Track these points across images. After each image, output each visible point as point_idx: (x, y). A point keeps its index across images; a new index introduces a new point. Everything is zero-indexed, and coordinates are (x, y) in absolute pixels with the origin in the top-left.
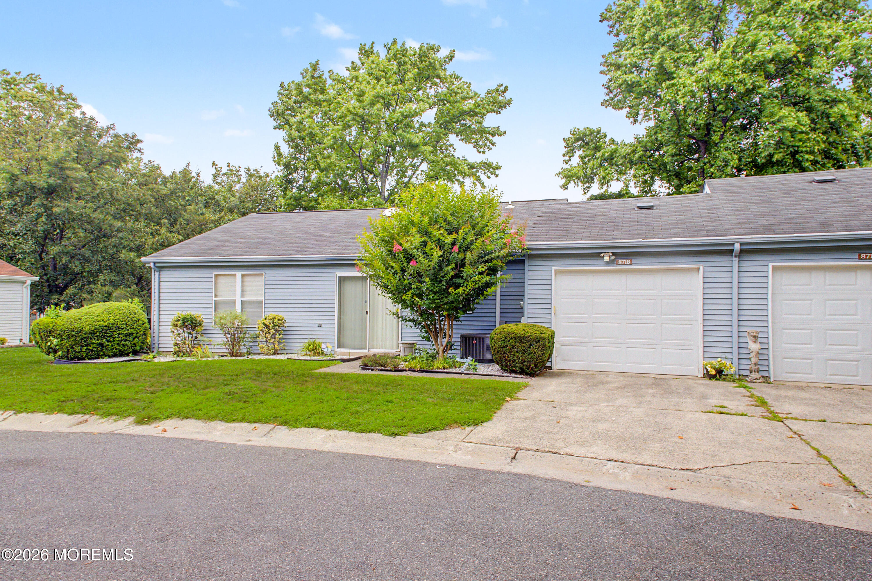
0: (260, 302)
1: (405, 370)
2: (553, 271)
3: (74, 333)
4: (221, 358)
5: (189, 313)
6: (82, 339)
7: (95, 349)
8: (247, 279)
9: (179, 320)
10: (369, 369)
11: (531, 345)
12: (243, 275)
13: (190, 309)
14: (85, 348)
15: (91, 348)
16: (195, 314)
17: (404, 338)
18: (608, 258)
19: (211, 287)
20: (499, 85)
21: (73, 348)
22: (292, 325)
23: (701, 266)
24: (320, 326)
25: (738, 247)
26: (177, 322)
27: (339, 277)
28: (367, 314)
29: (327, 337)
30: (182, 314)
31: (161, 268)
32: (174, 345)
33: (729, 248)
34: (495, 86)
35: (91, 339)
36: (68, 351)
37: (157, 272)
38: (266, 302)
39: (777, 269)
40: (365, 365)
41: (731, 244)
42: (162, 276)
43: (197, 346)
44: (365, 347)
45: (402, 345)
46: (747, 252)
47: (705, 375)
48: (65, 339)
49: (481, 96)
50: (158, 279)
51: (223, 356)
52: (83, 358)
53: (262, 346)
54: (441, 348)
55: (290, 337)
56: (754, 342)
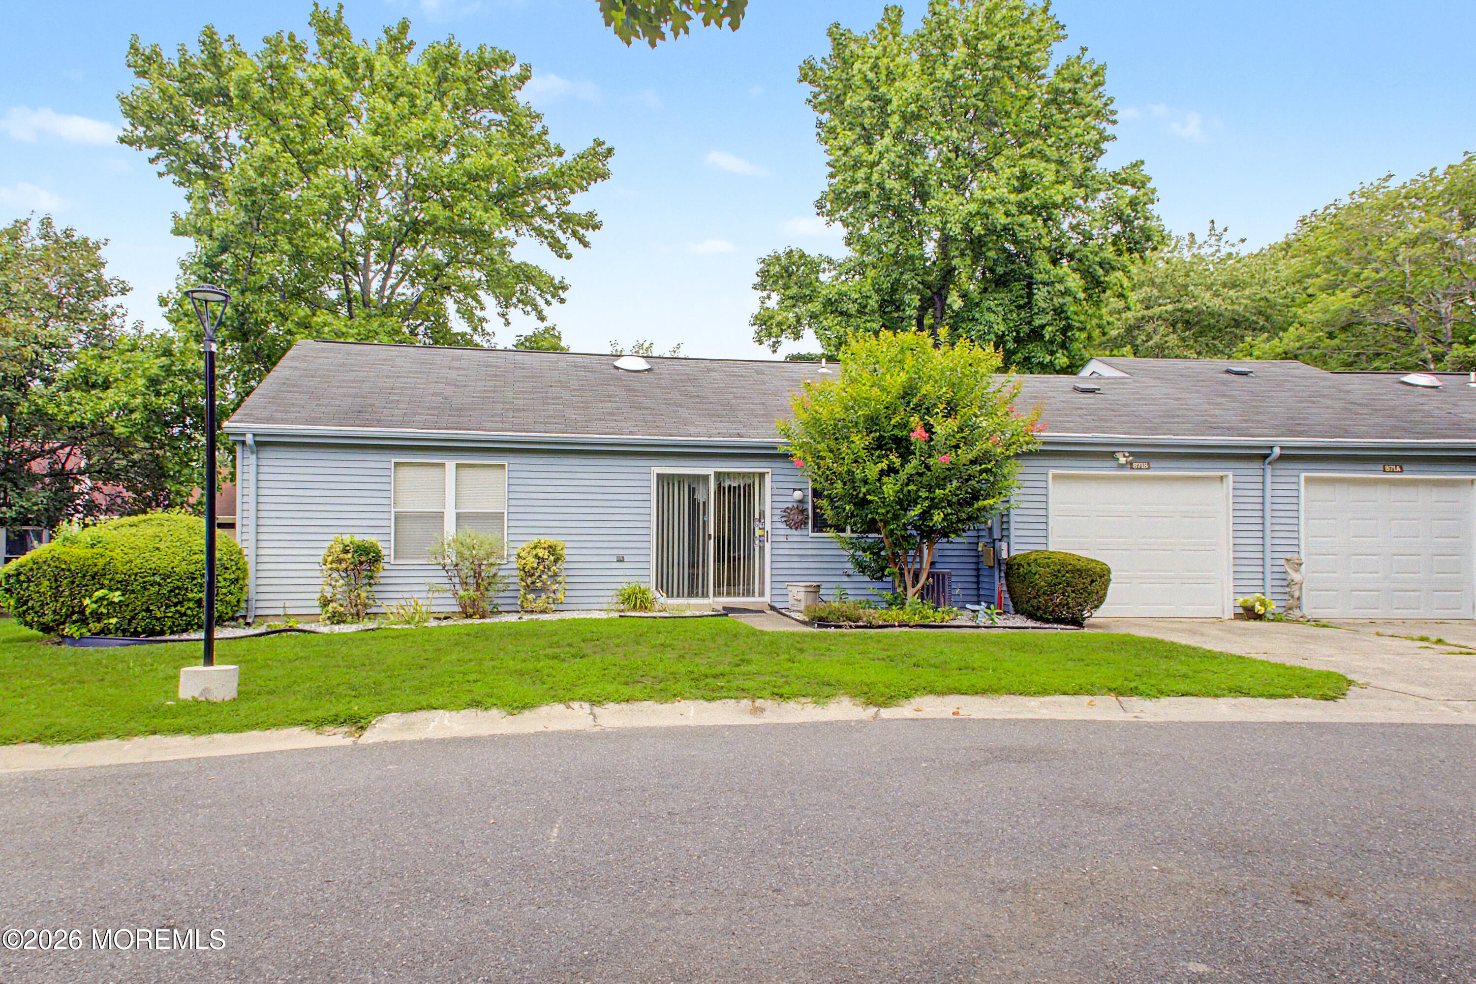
0: (499, 516)
1: (894, 626)
2: (1050, 476)
3: (158, 579)
4: (444, 623)
5: (358, 538)
6: (170, 592)
7: (189, 612)
8: (466, 473)
9: (347, 552)
10: (830, 626)
11: (1092, 581)
12: (458, 466)
13: (362, 530)
14: (173, 609)
15: (183, 610)
16: (372, 539)
17: (775, 579)
18: (1122, 460)
19: (387, 487)
20: (600, 144)
21: (148, 610)
22: (568, 558)
23: (1230, 474)
24: (622, 561)
25: (1277, 451)
26: (341, 556)
27: (658, 475)
28: (710, 538)
29: (636, 579)
30: (347, 539)
31: (263, 444)
32: (325, 603)
33: (1267, 452)
34: (591, 144)
35: (187, 589)
36: (133, 618)
37: (252, 452)
38: (512, 517)
39: (1308, 480)
40: (821, 619)
41: (1272, 447)
42: (263, 462)
43: (371, 602)
44: (705, 595)
45: (803, 589)
46: (1282, 458)
47: (1238, 616)
48: (133, 592)
49: (568, 157)
50: (254, 467)
51: (446, 618)
52: (162, 633)
53: (531, 596)
54: (911, 591)
55: (568, 580)
56: (1297, 571)
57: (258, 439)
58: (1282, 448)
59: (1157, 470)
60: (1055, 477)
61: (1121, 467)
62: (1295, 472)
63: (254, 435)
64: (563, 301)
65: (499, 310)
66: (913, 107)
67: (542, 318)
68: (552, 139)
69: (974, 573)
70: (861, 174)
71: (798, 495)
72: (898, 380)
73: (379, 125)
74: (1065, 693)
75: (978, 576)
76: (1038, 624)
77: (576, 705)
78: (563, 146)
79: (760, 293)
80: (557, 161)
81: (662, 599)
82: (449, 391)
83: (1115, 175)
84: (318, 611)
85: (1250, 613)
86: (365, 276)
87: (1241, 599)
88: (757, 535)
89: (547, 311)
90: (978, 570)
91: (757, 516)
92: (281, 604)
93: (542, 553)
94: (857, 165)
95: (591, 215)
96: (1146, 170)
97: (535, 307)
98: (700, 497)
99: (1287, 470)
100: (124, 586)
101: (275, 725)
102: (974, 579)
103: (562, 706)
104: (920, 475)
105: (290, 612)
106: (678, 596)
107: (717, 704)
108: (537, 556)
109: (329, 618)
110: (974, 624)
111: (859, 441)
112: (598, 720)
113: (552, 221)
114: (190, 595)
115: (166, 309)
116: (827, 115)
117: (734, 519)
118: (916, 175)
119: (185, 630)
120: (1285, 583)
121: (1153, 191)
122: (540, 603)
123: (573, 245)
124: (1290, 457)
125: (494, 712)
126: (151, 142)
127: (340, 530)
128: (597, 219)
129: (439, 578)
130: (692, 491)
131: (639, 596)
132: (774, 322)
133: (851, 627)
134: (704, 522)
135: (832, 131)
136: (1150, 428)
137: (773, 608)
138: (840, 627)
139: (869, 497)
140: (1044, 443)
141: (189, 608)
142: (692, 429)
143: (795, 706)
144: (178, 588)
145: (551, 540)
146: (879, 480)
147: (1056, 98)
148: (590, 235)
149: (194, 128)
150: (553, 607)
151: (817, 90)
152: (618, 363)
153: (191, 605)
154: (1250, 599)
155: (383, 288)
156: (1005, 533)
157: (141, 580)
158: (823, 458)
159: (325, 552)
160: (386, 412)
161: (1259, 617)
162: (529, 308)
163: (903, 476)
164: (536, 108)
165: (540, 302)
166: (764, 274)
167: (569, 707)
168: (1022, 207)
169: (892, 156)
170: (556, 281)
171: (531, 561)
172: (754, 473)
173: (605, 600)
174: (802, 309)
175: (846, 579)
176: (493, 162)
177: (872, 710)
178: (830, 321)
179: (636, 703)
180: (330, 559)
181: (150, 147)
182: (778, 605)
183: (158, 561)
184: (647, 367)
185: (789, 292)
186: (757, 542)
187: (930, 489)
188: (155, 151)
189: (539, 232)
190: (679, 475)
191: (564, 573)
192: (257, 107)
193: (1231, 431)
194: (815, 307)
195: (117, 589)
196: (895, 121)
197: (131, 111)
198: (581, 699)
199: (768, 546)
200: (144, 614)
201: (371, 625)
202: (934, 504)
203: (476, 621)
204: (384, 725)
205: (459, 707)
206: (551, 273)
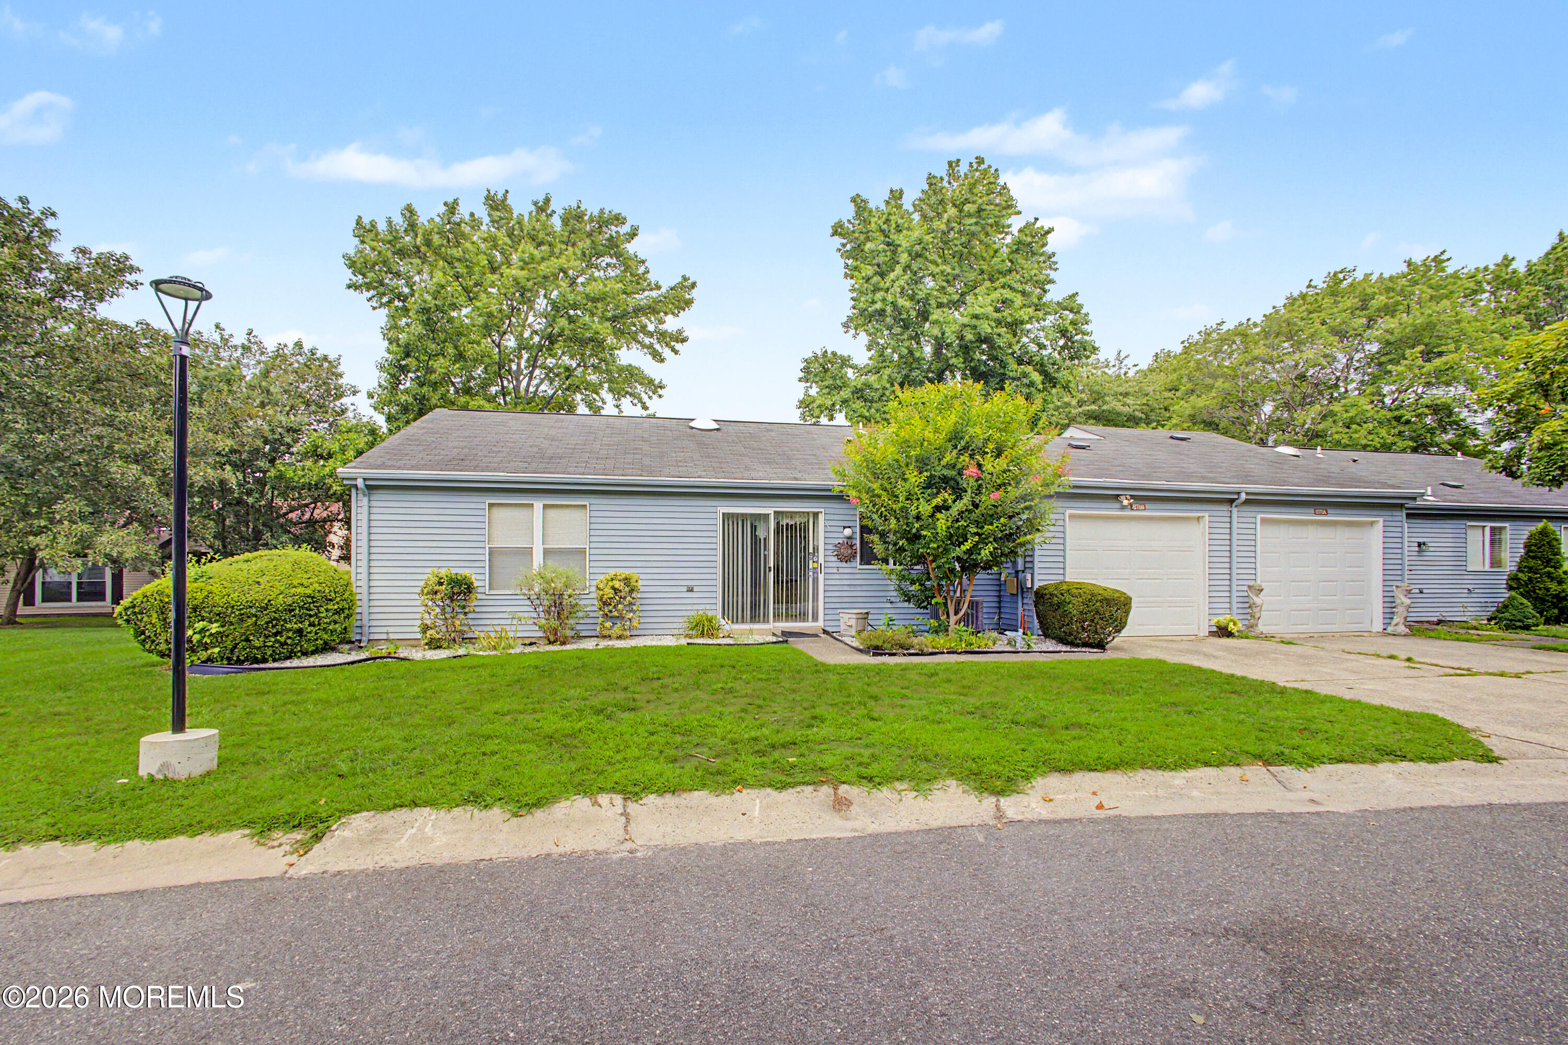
0: (582, 552)
2: (1068, 515)
3: (253, 611)
4: (528, 649)
5: (454, 571)
6: (267, 623)
7: (289, 641)
8: (552, 513)
9: (441, 584)
10: (885, 654)
11: (1117, 610)
12: (545, 507)
13: (458, 564)
14: (272, 639)
15: (282, 640)
16: (465, 572)
17: (828, 606)
18: (1126, 502)
19: (481, 525)
20: (685, 279)
21: (247, 640)
22: (642, 589)
23: (1206, 515)
24: (692, 591)
25: (1243, 496)
26: (437, 588)
27: (723, 514)
28: (770, 571)
29: (703, 607)
30: (443, 572)
31: (372, 488)
32: (425, 629)
33: (1236, 497)
34: (680, 279)
35: (285, 621)
36: (235, 647)
37: (365, 495)
38: (593, 551)
39: (1263, 521)
40: (877, 648)
41: (1239, 493)
42: (373, 504)
43: (466, 629)
44: (766, 620)
45: (854, 616)
46: (1247, 502)
47: (1212, 634)
48: (232, 623)
49: (663, 290)
50: (366, 508)
51: (531, 644)
52: (265, 660)
53: (608, 624)
54: (953, 619)
55: (641, 608)
56: (1257, 595)
57: (368, 483)
58: (1247, 494)
59: (1152, 511)
60: (1071, 516)
61: (1123, 508)
62: (1253, 514)
63: (365, 479)
64: (660, 396)
65: (615, 402)
66: (918, 248)
67: (645, 408)
68: (652, 277)
69: (996, 599)
70: (879, 296)
71: (848, 532)
72: (948, 422)
73: (526, 263)
74: (1207, 764)
75: (999, 602)
76: (1068, 649)
77: (604, 799)
78: (660, 283)
79: (803, 384)
80: (654, 294)
81: (727, 626)
82: (546, 444)
83: (1058, 303)
84: (419, 636)
85: (1223, 632)
86: (517, 380)
87: (1214, 620)
88: (811, 567)
89: (649, 403)
90: (999, 596)
91: (811, 550)
92: (385, 630)
93: (617, 584)
94: (876, 289)
95: (680, 332)
96: (1079, 300)
97: (641, 401)
98: (761, 534)
99: (1249, 511)
100: (221, 617)
101: (210, 827)
102: (996, 605)
103: (587, 801)
104: (970, 511)
105: (392, 636)
106: (743, 622)
107: (788, 795)
108: (613, 588)
109: (427, 644)
110: (1013, 650)
111: (914, 478)
112: (632, 827)
113: (652, 336)
114: (288, 626)
115: (372, 401)
116: (851, 260)
117: (791, 556)
118: (920, 297)
119: (290, 657)
120: (1247, 605)
121: (1087, 315)
122: (617, 630)
123: (667, 353)
124: (1254, 501)
125: (497, 813)
126: (369, 287)
127: (439, 564)
128: (685, 334)
129: (524, 609)
130: (754, 528)
131: (706, 624)
132: (815, 405)
133: (904, 655)
134: (765, 555)
135: (856, 268)
136: (1143, 476)
137: (825, 632)
138: (894, 654)
139: (924, 533)
140: (1075, 487)
141: (289, 638)
142: (754, 474)
143: (889, 796)
144: (275, 619)
145: (627, 572)
146: (932, 516)
147: (1019, 247)
148: (678, 346)
149: (398, 275)
150: (628, 633)
151: (845, 241)
152: (692, 424)
153: (290, 634)
154: (1223, 619)
155: (528, 385)
156: (1028, 565)
157: (237, 613)
158: (879, 496)
159: (422, 583)
160: (487, 459)
161: (1230, 635)
162: (636, 401)
163: (954, 511)
164: (641, 256)
165: (645, 398)
166: (806, 370)
167: (596, 803)
168: (999, 322)
169: (902, 282)
170: (656, 382)
171: (609, 593)
172: (808, 513)
173: (675, 626)
174: (837, 398)
175: (889, 605)
176: (607, 289)
177: (989, 801)
178: (858, 405)
179: (685, 795)
180: (426, 591)
181: (368, 290)
182: (830, 629)
183: (255, 594)
184: (717, 427)
185: (826, 383)
186: (811, 574)
187: (977, 524)
188: (372, 292)
189: (644, 346)
190: (743, 515)
191: (638, 602)
192: (437, 252)
193: (1203, 479)
194: (845, 394)
195: (217, 621)
196: (904, 258)
197: (352, 264)
198: (613, 790)
199: (821, 577)
200: (244, 643)
201: (461, 651)
202: (983, 539)
203: (556, 648)
204: (347, 833)
205: (453, 804)
206: (653, 376)
